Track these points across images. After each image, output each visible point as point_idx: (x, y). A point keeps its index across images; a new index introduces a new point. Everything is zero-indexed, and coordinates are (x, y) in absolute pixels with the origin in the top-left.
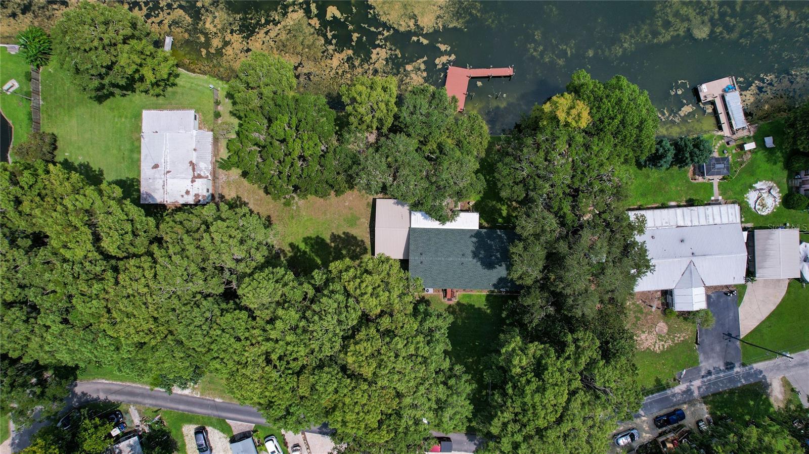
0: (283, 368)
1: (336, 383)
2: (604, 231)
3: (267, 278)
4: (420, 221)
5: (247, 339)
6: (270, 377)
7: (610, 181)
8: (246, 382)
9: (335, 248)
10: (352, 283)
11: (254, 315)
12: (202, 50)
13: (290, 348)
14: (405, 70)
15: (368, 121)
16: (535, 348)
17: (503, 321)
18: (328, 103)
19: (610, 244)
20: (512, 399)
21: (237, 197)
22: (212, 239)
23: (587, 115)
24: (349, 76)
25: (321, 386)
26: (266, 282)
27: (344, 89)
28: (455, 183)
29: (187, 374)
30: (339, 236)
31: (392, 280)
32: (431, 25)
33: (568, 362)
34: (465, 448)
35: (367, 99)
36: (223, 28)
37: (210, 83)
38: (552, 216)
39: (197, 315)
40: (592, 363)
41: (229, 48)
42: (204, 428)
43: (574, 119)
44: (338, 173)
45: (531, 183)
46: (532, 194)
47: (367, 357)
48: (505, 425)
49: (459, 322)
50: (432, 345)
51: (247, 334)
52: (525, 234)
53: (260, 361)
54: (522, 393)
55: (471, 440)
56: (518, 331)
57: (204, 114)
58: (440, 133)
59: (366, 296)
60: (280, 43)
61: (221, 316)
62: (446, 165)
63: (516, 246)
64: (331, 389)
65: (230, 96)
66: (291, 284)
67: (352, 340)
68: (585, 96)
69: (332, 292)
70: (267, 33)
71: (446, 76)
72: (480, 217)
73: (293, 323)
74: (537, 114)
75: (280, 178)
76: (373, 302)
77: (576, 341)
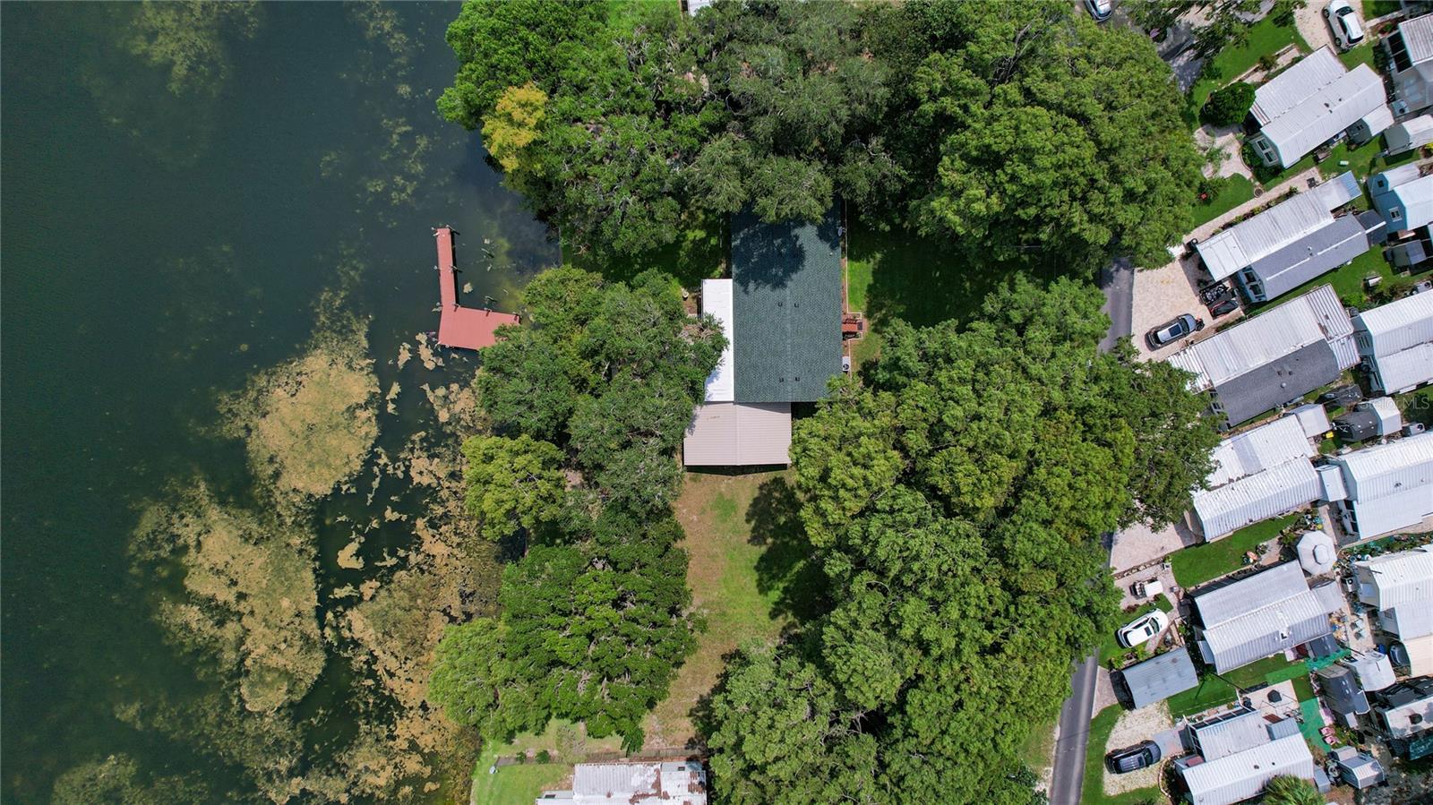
0: (1006, 622)
1: (1031, 524)
2: (731, 52)
3: (845, 658)
4: (722, 385)
5: (957, 689)
6: (1023, 644)
7: (639, 46)
8: (1035, 687)
9: (775, 536)
10: (847, 504)
11: (914, 678)
12: (426, 790)
13: (972, 612)
14: (449, 423)
15: (548, 486)
16: (950, 172)
17: (897, 230)
18: (515, 559)
19: (756, 40)
20: (1046, 206)
21: (690, 716)
22: (777, 759)
23: (522, 91)
24: (462, 523)
25: (1038, 551)
26: (853, 659)
27: (488, 533)
28: (654, 324)
29: (1022, 794)
30: (754, 530)
31: (837, 431)
32: (365, 380)
33: (973, 108)
34: (1125, 287)
35: (509, 490)
36: (386, 754)
37: (487, 773)
38: (707, 148)
39: (919, 778)
40: (975, 65)
41: (421, 742)
42: (1109, 757)
43: (530, 114)
44: (644, 536)
45: (648, 187)
46: (668, 186)
47: (982, 471)
48: (1094, 218)
49: (901, 309)
50: (953, 355)
51: (950, 689)
52: (742, 195)
53: (996, 664)
54: (1036, 189)
55: (1111, 278)
56: (915, 203)
57: (542, 782)
58: (563, 355)
59: (871, 478)
60: (409, 649)
61: (917, 737)
62: (622, 344)
63: (764, 209)
64: (1042, 534)
65: (509, 737)
66: (853, 614)
67: (953, 500)
68: (487, 96)
69: (865, 538)
70: (391, 675)
71: (456, 349)
72: (709, 277)
73: (926, 606)
74: (520, 180)
75: (659, 641)
76: (880, 464)
77: (933, 96)
